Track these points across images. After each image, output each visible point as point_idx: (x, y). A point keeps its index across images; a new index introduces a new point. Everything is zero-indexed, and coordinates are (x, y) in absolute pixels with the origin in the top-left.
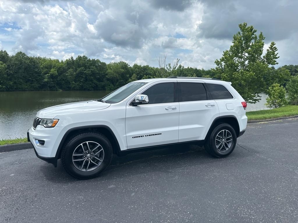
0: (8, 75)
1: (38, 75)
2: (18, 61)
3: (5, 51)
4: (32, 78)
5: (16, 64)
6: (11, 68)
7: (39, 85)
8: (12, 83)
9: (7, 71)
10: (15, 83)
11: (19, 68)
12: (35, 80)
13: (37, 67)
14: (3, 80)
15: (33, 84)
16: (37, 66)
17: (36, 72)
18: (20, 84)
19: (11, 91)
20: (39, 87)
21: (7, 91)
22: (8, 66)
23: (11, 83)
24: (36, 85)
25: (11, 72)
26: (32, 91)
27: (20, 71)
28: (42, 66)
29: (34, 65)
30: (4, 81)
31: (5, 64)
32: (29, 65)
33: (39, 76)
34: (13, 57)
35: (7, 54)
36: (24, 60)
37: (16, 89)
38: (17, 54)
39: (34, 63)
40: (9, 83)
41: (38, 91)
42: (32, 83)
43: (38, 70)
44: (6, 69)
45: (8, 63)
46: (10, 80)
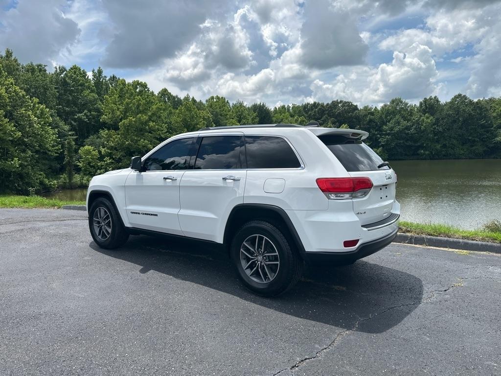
0: (435, 134)
1: (484, 131)
2: (454, 109)
3: (435, 97)
4: (473, 137)
5: (449, 115)
6: (441, 122)
7: (485, 148)
8: (440, 146)
9: (435, 128)
10: (444, 146)
11: (455, 121)
12: (478, 140)
13: (485, 117)
14: (427, 142)
15: (474, 148)
16: (485, 114)
17: (483, 126)
18: (452, 148)
19: (437, 159)
20: (484, 151)
21: (430, 159)
22: (437, 119)
23: (438, 147)
24: (480, 148)
25: (441, 129)
26: (470, 158)
27: (455, 126)
28: (495, 114)
29: (481, 114)
30: (427, 144)
31: (432, 118)
32: (470, 114)
33: (487, 132)
34: (446, 104)
35: (438, 101)
36: (462, 107)
37: (444, 155)
38: (453, 99)
39: (481, 109)
40: (435, 146)
41: (483, 158)
42: (472, 146)
43: (486, 122)
44: (434, 125)
45: (437, 115)
46: (438, 141)
